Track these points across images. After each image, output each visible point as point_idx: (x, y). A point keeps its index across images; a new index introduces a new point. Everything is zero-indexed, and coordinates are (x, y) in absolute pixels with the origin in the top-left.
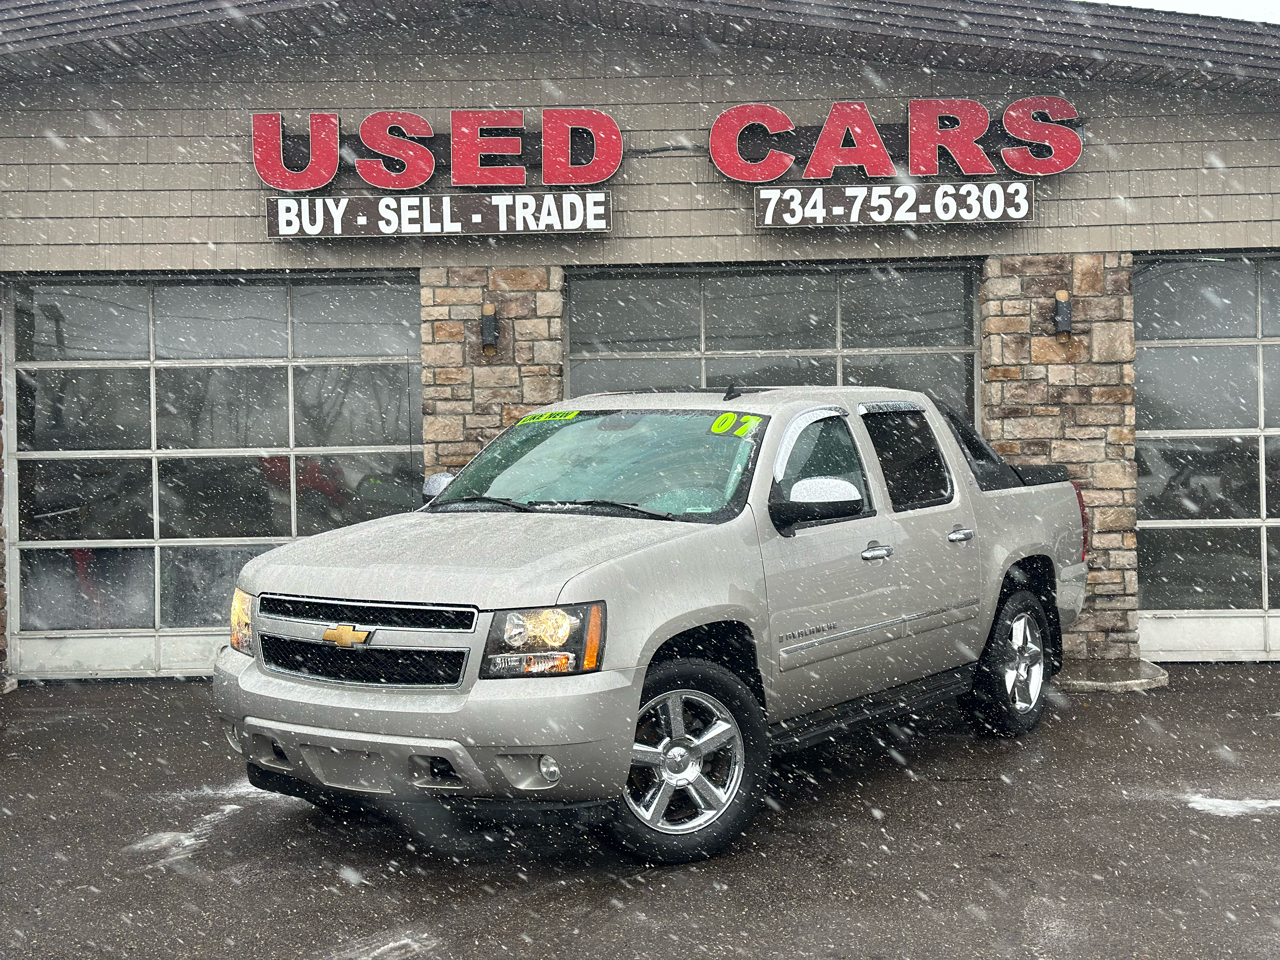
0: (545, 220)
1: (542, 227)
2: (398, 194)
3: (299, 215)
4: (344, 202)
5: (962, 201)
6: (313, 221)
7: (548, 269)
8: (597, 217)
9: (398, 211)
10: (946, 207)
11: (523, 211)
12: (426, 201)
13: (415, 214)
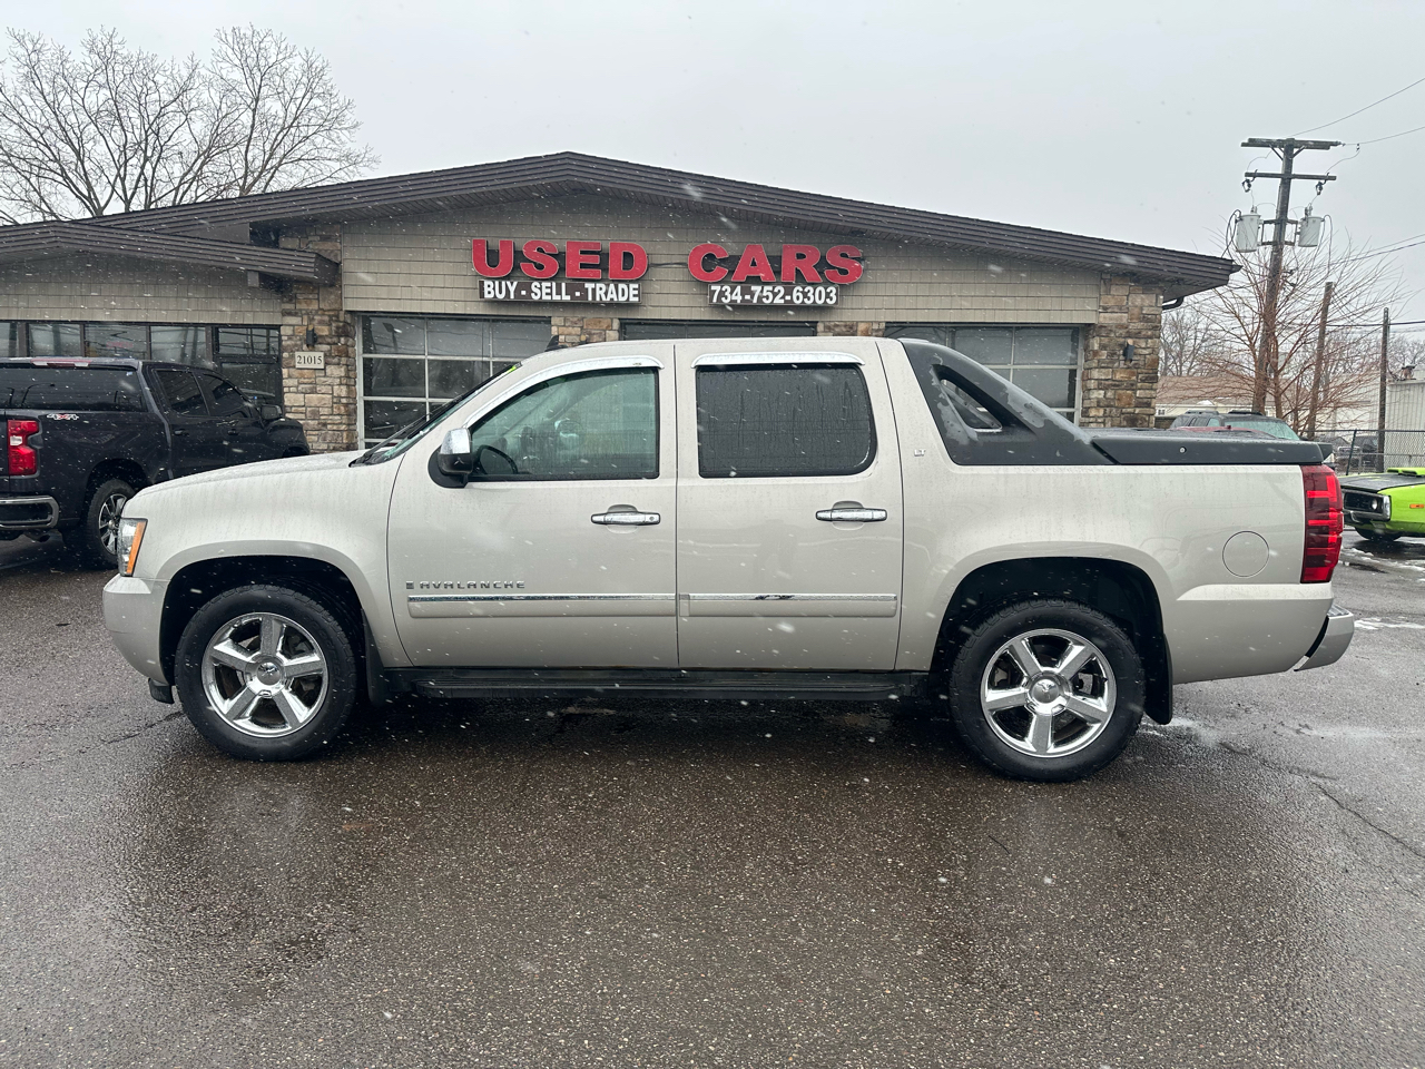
0: (610, 296)
1: (608, 299)
2: (540, 281)
3: (494, 289)
4: (515, 283)
5: (805, 295)
6: (500, 292)
7: (612, 319)
8: (634, 296)
9: (540, 289)
10: (798, 298)
11: (601, 291)
12: (554, 284)
13: (549, 291)
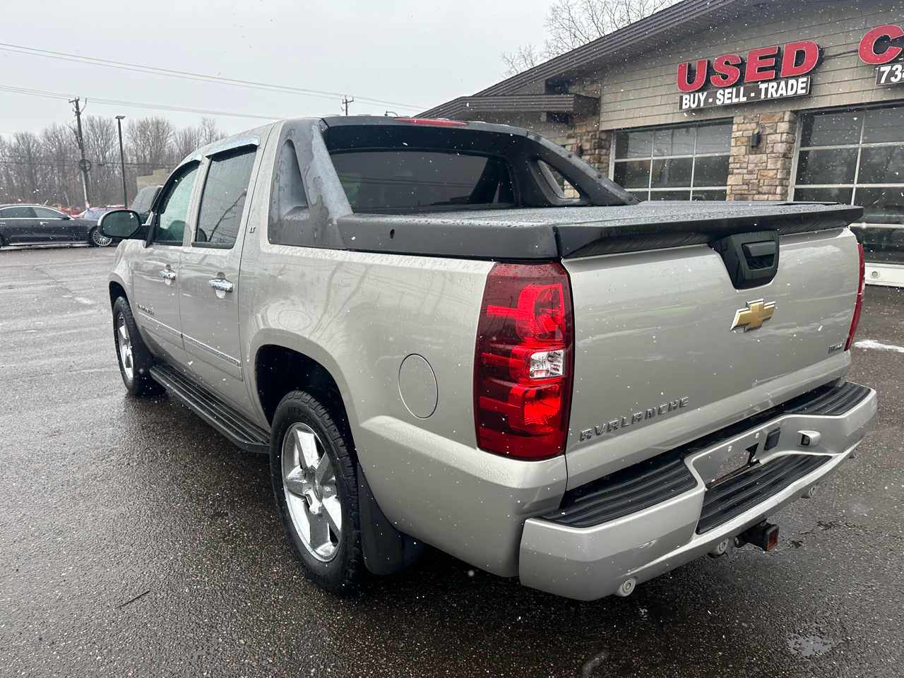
0: (780, 92)
1: (778, 95)
2: (724, 89)
3: (690, 101)
4: (705, 93)
6: (694, 103)
7: (784, 113)
8: (802, 88)
9: (724, 95)
11: (772, 90)
12: (735, 89)
13: (730, 95)
